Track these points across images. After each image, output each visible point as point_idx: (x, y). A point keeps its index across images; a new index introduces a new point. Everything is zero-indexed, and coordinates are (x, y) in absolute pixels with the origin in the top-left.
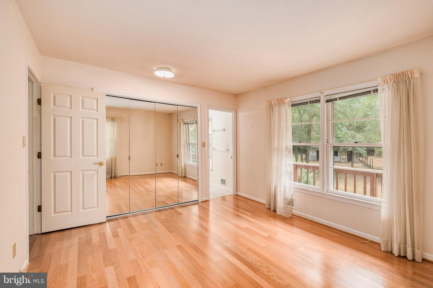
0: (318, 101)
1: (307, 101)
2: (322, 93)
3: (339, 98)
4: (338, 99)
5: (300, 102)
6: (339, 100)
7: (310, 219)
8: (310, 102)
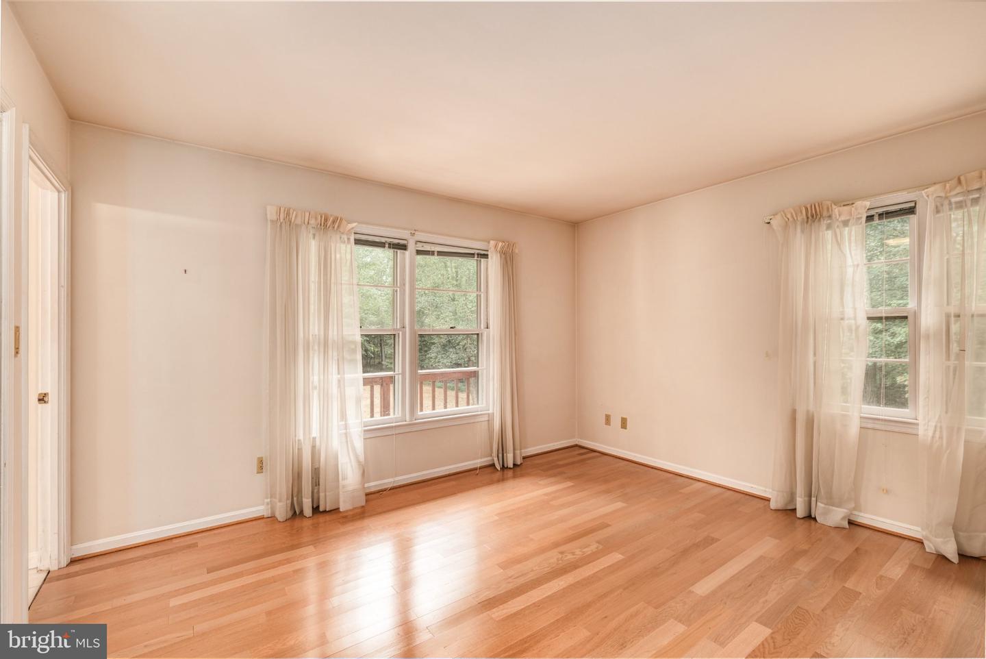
0: (404, 247)
1: (383, 240)
2: (413, 234)
3: (438, 252)
4: (436, 253)
5: (371, 238)
6: (438, 255)
7: (390, 486)
8: (389, 244)
